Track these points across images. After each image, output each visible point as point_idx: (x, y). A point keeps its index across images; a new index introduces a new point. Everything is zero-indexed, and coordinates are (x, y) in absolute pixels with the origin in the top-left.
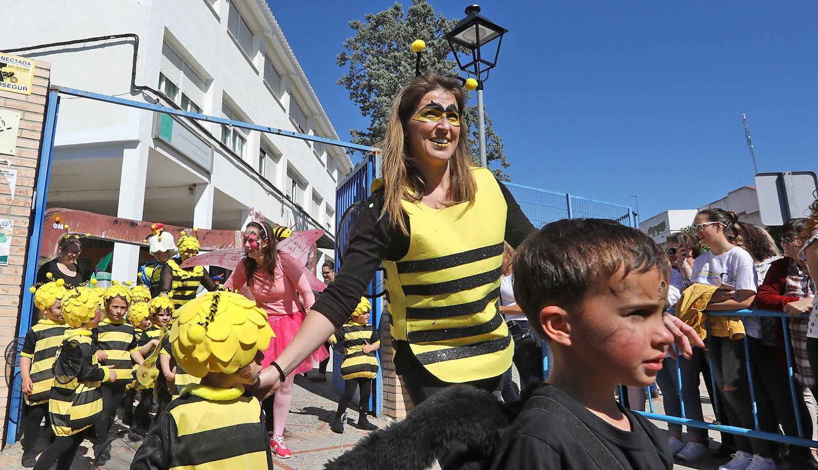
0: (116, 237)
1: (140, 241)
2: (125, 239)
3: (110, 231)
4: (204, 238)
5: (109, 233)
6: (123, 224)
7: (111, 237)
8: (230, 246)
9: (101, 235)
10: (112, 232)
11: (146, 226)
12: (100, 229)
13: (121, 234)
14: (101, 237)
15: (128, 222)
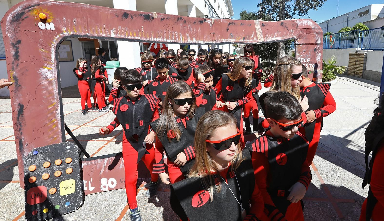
0: (129, 35)
1: (160, 38)
2: (142, 37)
3: (120, 27)
4: (228, 30)
5: (119, 31)
6: (135, 18)
7: (124, 35)
8: (252, 36)
9: (110, 34)
10: (123, 29)
11: (164, 19)
12: (107, 26)
13: (135, 31)
14: (110, 36)
15: (141, 15)
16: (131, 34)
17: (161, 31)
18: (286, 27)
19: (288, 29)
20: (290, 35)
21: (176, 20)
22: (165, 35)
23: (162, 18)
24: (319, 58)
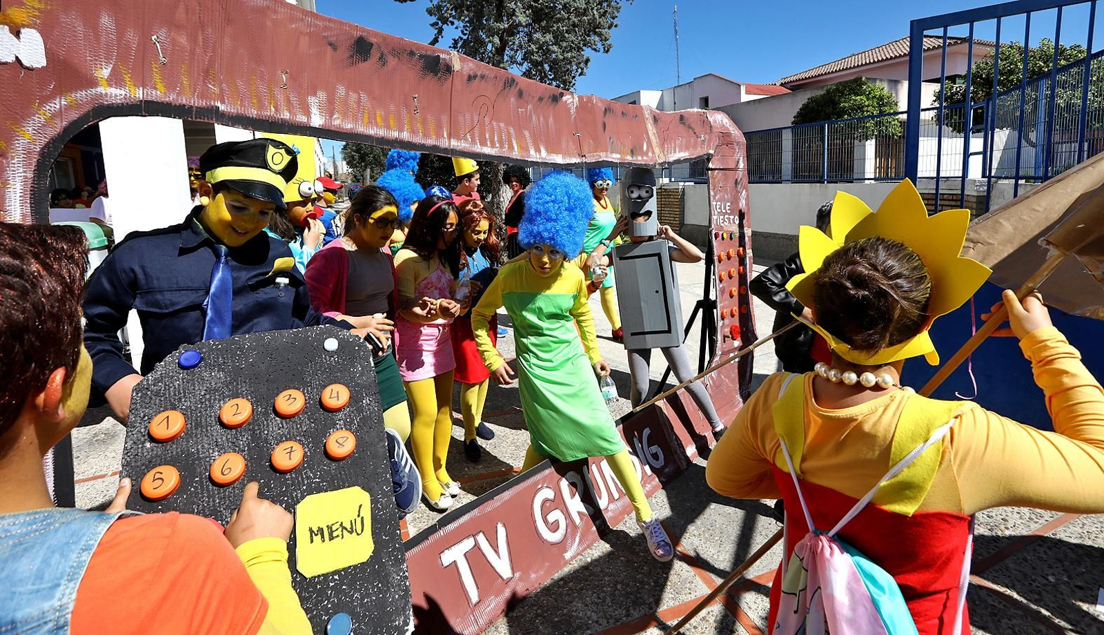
0: (372, 122)
2: (414, 133)
3: (341, 91)
4: (604, 126)
5: (337, 104)
6: (392, 62)
7: (355, 120)
8: (645, 146)
9: (308, 113)
10: (353, 96)
11: (475, 77)
12: (292, 78)
13: (392, 108)
14: (306, 121)
15: (412, 53)
16: (379, 119)
17: (468, 116)
18: (690, 127)
19: (695, 133)
20: (701, 147)
21: (501, 84)
22: (476, 131)
23: (471, 73)
24: (744, 202)
